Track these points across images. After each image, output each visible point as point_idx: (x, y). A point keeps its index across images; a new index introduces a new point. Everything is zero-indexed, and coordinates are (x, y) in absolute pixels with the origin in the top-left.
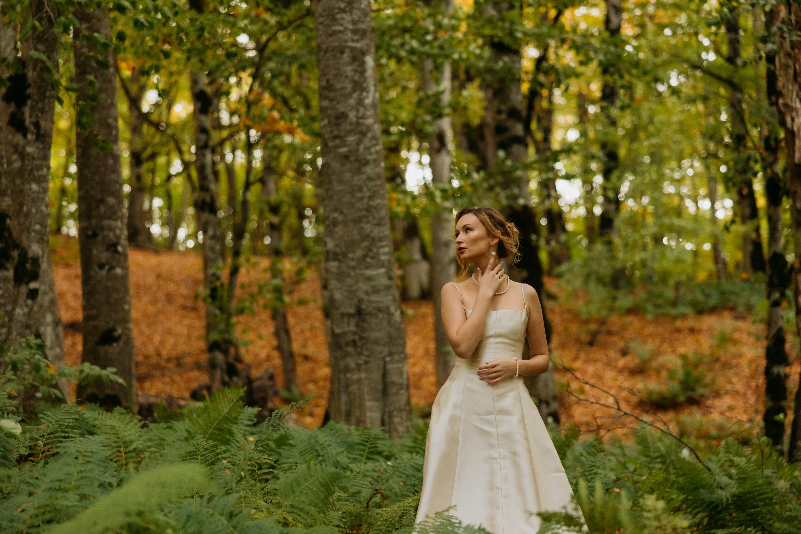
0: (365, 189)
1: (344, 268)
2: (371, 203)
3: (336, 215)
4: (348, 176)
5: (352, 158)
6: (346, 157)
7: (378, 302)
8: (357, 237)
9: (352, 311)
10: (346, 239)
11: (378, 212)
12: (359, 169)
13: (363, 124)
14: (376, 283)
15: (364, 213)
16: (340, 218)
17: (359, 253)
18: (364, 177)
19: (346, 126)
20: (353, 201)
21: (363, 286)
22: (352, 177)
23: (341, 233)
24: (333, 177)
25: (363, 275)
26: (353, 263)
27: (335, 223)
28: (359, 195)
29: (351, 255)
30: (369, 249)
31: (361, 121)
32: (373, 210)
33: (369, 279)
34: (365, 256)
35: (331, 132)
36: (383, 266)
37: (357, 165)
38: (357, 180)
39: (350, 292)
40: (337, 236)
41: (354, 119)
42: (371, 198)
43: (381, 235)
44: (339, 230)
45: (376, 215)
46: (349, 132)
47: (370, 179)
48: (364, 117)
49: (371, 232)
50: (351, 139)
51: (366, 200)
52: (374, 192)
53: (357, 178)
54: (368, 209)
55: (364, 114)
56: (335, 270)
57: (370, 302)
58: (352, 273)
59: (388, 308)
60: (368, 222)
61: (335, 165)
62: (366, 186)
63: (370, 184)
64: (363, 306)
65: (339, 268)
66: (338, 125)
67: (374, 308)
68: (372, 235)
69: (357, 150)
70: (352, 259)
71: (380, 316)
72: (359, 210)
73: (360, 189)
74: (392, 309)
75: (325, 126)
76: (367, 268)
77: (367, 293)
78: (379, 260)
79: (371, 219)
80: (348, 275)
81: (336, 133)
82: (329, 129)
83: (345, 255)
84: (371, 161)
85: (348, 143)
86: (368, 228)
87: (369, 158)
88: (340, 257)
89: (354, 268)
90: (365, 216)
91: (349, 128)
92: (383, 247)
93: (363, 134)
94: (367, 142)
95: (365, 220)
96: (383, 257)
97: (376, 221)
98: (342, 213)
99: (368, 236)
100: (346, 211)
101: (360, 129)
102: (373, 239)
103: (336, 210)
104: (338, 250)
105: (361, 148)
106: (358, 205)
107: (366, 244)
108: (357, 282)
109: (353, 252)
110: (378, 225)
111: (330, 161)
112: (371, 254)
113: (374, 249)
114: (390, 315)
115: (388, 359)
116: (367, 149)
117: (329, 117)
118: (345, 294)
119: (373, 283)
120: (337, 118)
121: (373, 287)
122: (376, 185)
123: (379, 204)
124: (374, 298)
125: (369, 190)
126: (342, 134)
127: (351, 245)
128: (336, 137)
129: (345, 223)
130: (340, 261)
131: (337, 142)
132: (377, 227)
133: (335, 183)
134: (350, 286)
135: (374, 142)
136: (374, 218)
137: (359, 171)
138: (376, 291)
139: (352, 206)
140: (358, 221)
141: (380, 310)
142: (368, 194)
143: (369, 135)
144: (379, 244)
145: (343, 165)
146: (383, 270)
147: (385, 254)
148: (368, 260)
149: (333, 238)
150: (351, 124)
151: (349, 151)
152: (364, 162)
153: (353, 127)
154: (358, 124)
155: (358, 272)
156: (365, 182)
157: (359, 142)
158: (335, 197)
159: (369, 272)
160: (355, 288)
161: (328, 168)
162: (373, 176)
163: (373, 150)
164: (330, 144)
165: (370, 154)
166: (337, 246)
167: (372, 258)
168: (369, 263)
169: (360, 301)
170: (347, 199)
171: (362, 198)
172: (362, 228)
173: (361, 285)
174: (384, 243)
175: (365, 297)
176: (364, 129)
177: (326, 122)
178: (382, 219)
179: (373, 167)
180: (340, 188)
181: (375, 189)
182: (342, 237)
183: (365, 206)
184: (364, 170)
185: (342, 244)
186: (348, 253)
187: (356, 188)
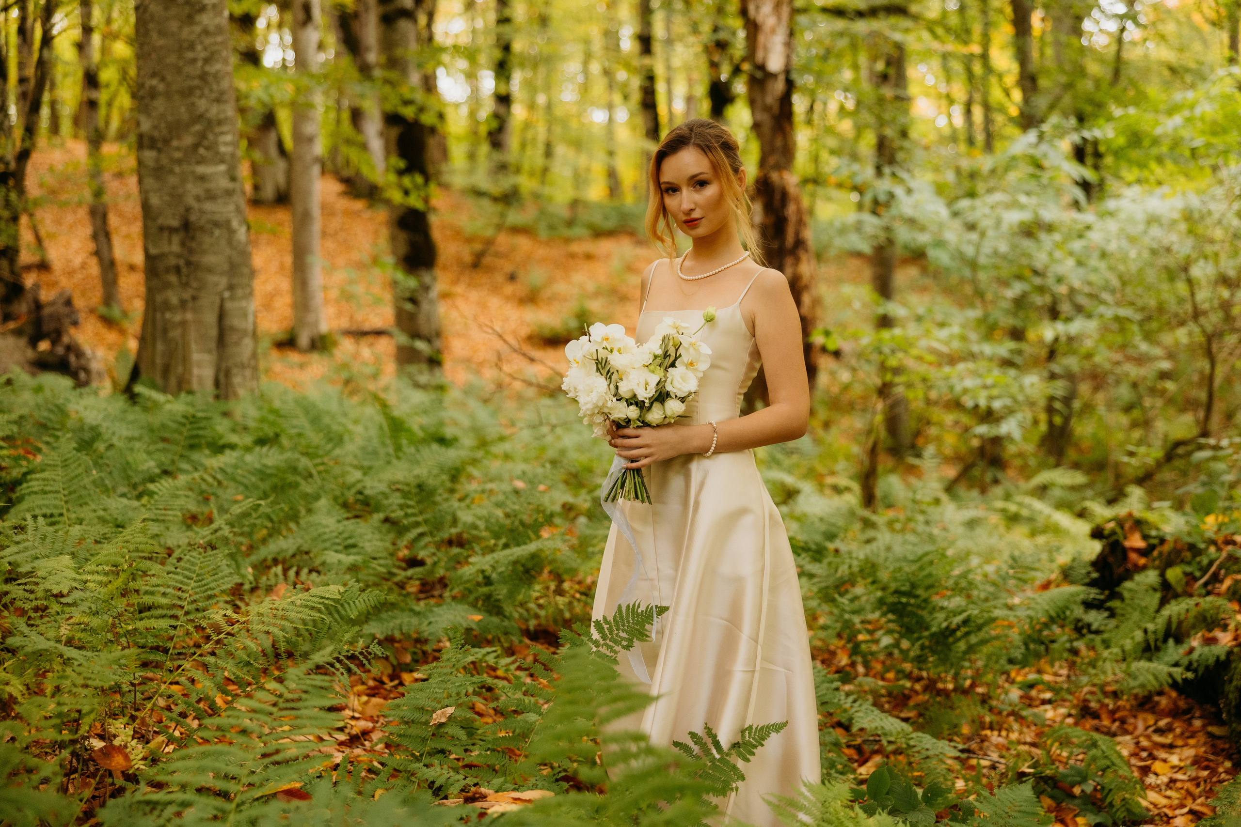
0: (199, 48)
1: (165, 161)
2: (208, 68)
3: (154, 82)
4: (174, 26)
7: (214, 213)
8: (186, 117)
9: (175, 223)
10: (169, 118)
11: (218, 83)
12: (190, 17)
14: (212, 185)
15: (196, 82)
16: (161, 87)
17: (188, 140)
18: (198, 29)
20: (181, 63)
21: (193, 189)
22: (180, 28)
23: (161, 109)
24: (151, 26)
25: (193, 172)
26: (178, 155)
27: (153, 94)
28: (189, 55)
29: (175, 143)
30: (203, 136)
32: (210, 79)
33: (202, 178)
34: (196, 146)
36: (222, 161)
37: (187, 10)
38: (186, 33)
39: (172, 196)
40: (155, 114)
42: (207, 61)
43: (222, 116)
44: (159, 105)
45: (215, 87)
47: (206, 32)
49: (207, 111)
51: (200, 64)
52: (213, 53)
53: (186, 30)
54: (203, 77)
56: (151, 163)
57: (202, 212)
58: (177, 169)
59: (228, 222)
60: (201, 96)
61: (154, 8)
62: (201, 43)
63: (208, 41)
64: (193, 218)
65: (157, 160)
67: (208, 221)
68: (208, 115)
70: (178, 149)
71: (217, 232)
72: (189, 77)
73: (192, 47)
74: (235, 224)
76: (198, 163)
77: (198, 199)
78: (217, 153)
79: (206, 91)
80: (171, 172)
83: (167, 142)
84: (209, 7)
86: (202, 104)
88: (159, 145)
89: (179, 162)
90: (198, 87)
92: (222, 133)
95: (198, 92)
96: (223, 149)
97: (214, 95)
98: (163, 79)
99: (201, 117)
100: (169, 78)
102: (210, 121)
103: (154, 75)
104: (156, 134)
106: (188, 69)
107: (198, 127)
108: (183, 181)
109: (179, 138)
110: (218, 101)
112: (206, 143)
113: (211, 137)
114: (231, 232)
115: (227, 294)
118: (167, 198)
119: (207, 185)
121: (208, 191)
122: (216, 43)
123: (219, 71)
124: (208, 206)
125: (205, 49)
127: (176, 128)
129: (168, 95)
130: (159, 151)
132: (215, 104)
133: (154, 35)
134: (174, 188)
136: (211, 90)
137: (190, 19)
138: (211, 196)
139: (179, 70)
140: (187, 93)
141: (216, 224)
142: (203, 55)
144: (218, 129)
145: (166, 8)
146: (222, 168)
147: (226, 144)
148: (201, 151)
149: (149, 116)
152: (197, 7)
155: (185, 167)
156: (199, 35)
158: (154, 56)
159: (201, 169)
160: (180, 191)
161: (147, 11)
162: (211, 28)
166: (155, 127)
167: (207, 148)
168: (202, 157)
169: (188, 210)
170: (172, 59)
171: (194, 61)
172: (193, 104)
173: (189, 186)
174: (225, 128)
175: (195, 205)
178: (222, 93)
179: (211, 14)
180: (161, 42)
181: (216, 48)
182: (162, 116)
183: (198, 72)
184: (198, 18)
185: (163, 125)
186: (171, 139)
187: (185, 45)
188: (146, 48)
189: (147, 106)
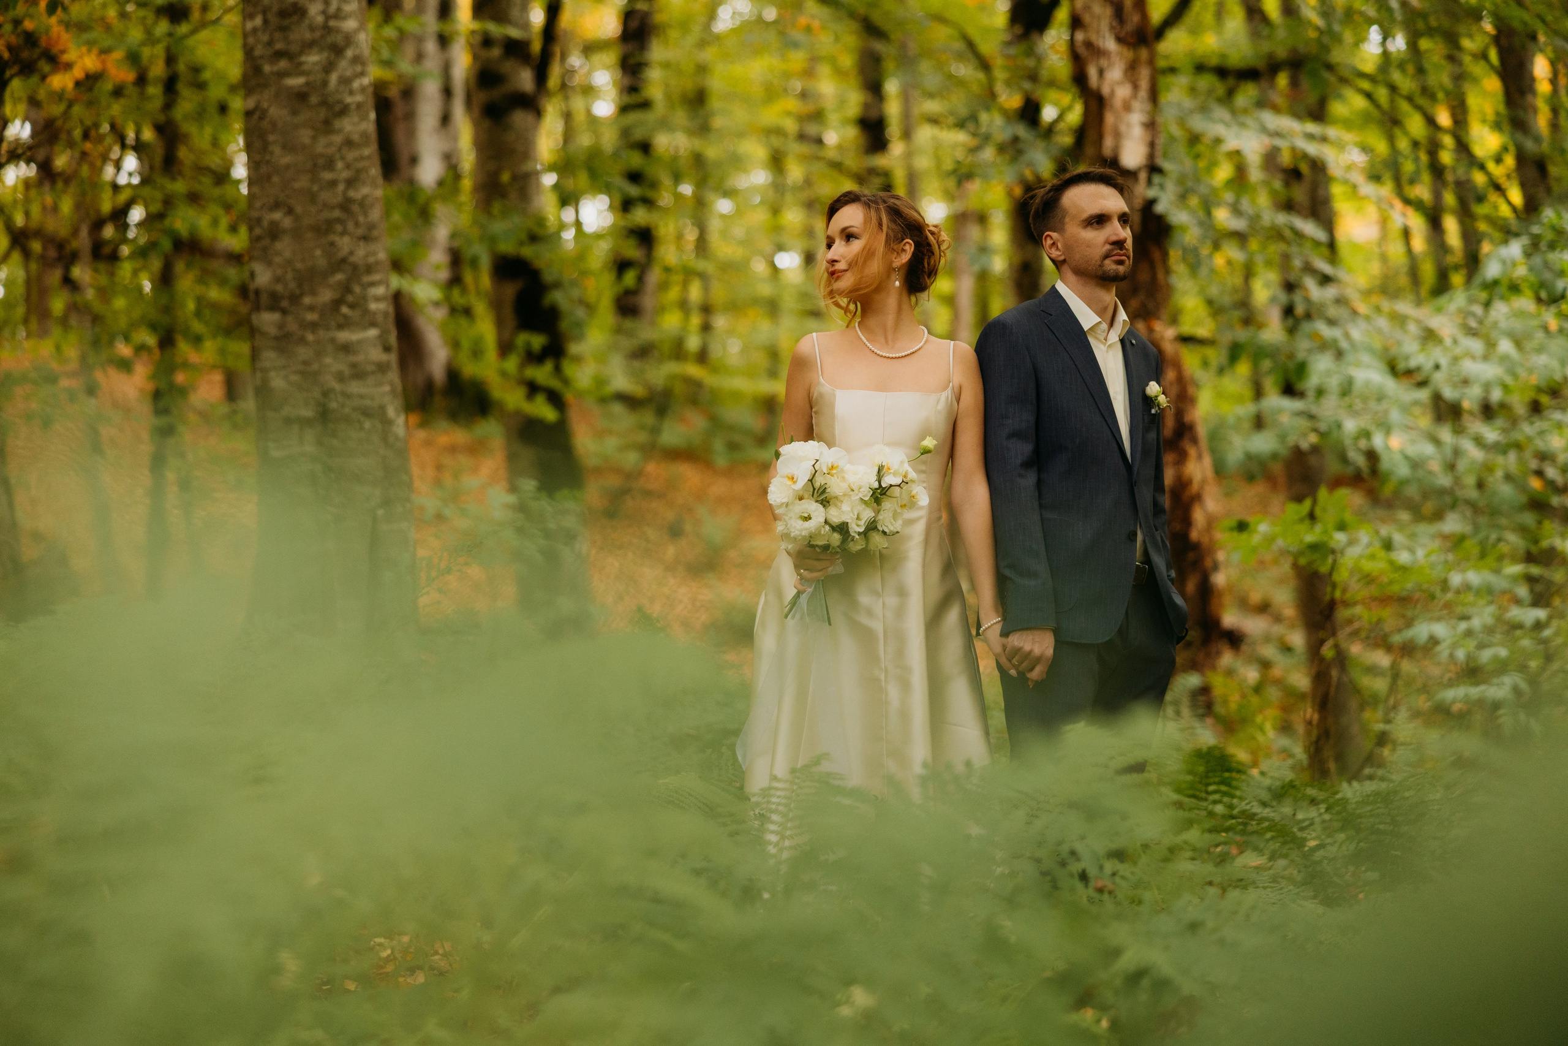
0: (340, 165)
1: (292, 326)
2: (352, 194)
3: (277, 216)
4: (305, 136)
5: (314, 99)
6: (301, 96)
7: (361, 397)
8: (322, 262)
9: (308, 413)
10: (299, 266)
11: (366, 214)
12: (327, 122)
13: (338, 30)
14: (359, 358)
15: (337, 213)
16: (287, 222)
17: (326, 296)
18: (337, 139)
19: (301, 33)
20: (315, 188)
21: (333, 364)
22: (314, 138)
23: (287, 254)
24: (271, 138)
25: (333, 340)
26: (311, 317)
27: (274, 232)
28: (327, 176)
29: (307, 300)
30: (347, 289)
31: (332, 23)
32: (355, 208)
33: (346, 348)
34: (337, 303)
35: (270, 43)
36: (373, 324)
37: (322, 114)
38: (321, 146)
39: (302, 373)
40: (277, 260)
41: (320, 19)
42: (350, 183)
43: (371, 260)
44: (284, 247)
45: (361, 219)
46: (309, 46)
47: (349, 143)
48: (338, 15)
49: (351, 253)
50: (313, 59)
51: (341, 187)
52: (358, 171)
53: (322, 141)
54: (346, 206)
55: (339, 9)
56: (273, 331)
57: (346, 395)
58: (310, 337)
59: (382, 408)
60: (344, 233)
61: (277, 112)
62: (343, 158)
63: (351, 155)
64: (333, 405)
65: (281, 326)
66: (283, 29)
67: (354, 409)
68: (353, 259)
69: (325, 83)
70: (311, 308)
71: (367, 425)
72: (326, 206)
73: (330, 165)
74: (391, 412)
75: (255, 30)
76: (340, 327)
77: (340, 378)
78: (366, 312)
79: (350, 226)
80: (302, 340)
81: (279, 46)
82: (265, 38)
83: (295, 299)
84: (353, 107)
85: (305, 67)
86: (345, 244)
87: (349, 100)
88: (285, 304)
89: (314, 326)
90: (338, 220)
91: (308, 36)
92: (373, 284)
93: (337, 51)
94: (344, 66)
95: (339, 228)
96: (373, 306)
97: (360, 232)
98: (290, 211)
99: (344, 260)
100: (299, 209)
101: (330, 39)
102: (355, 267)
103: (276, 206)
104: (279, 288)
105: (334, 78)
106: (325, 196)
107: (339, 277)
108: (319, 354)
109: (313, 293)
110: (366, 238)
111: (265, 105)
112: (350, 298)
113: (357, 289)
114: (387, 423)
115: (380, 512)
116: (345, 81)
117: (265, 12)
118: (295, 378)
119: (353, 359)
120: (283, 14)
121: (354, 365)
122: (362, 158)
123: (365, 197)
124: (355, 387)
125: (348, 166)
126: (294, 48)
127: (309, 279)
128: (279, 55)
129: (297, 234)
130: (284, 312)
131: (283, 64)
132: (362, 243)
133: (277, 150)
134: (305, 363)
135: (359, 68)
136: (357, 224)
137: (327, 127)
138: (358, 374)
139: (313, 198)
140: (324, 229)
141: (366, 413)
142: (345, 174)
143: (349, 53)
144: (366, 279)
145: (294, 113)
146: (373, 333)
147: (378, 299)
148: (345, 310)
149: (269, 263)
150: (312, 28)
151: (307, 84)
152: (337, 108)
153: (317, 34)
154: (327, 29)
155: (321, 333)
156: (340, 149)
157: (329, 67)
158: (276, 179)
159: (344, 336)
160: (315, 367)
161: (261, 118)
162: (356, 137)
163: (356, 85)
164: (267, 68)
165: (351, 93)
166: (278, 280)
167: (352, 306)
168: (345, 316)
169: (326, 394)
170: (302, 182)
171: (333, 183)
172: (332, 244)
173: (328, 360)
174: (376, 277)
175: (337, 386)
176: (339, 39)
177: (258, 21)
178: (372, 227)
179: (356, 119)
180: (287, 160)
181: (360, 165)
182: (289, 262)
183: (340, 199)
184: (337, 124)
185: (289, 276)
186: (302, 295)
187: (321, 161)
188: (264, 170)
189: (265, 250)
